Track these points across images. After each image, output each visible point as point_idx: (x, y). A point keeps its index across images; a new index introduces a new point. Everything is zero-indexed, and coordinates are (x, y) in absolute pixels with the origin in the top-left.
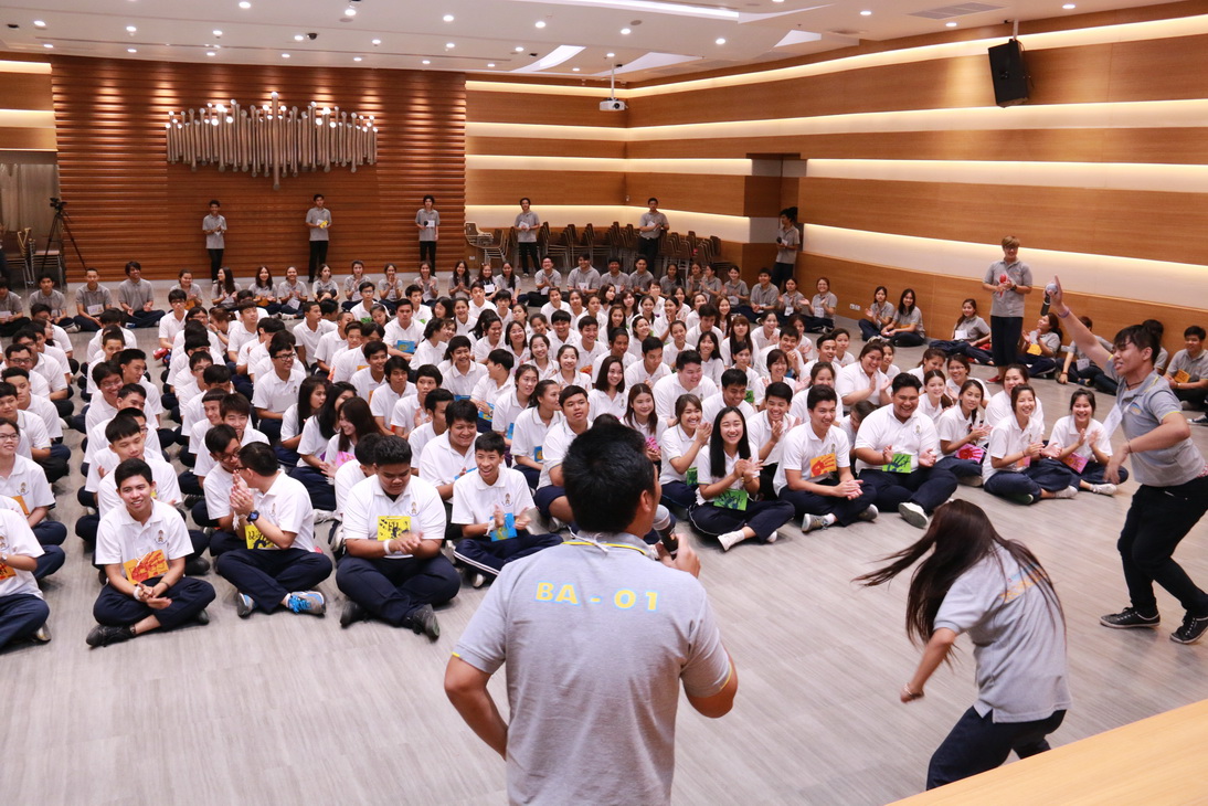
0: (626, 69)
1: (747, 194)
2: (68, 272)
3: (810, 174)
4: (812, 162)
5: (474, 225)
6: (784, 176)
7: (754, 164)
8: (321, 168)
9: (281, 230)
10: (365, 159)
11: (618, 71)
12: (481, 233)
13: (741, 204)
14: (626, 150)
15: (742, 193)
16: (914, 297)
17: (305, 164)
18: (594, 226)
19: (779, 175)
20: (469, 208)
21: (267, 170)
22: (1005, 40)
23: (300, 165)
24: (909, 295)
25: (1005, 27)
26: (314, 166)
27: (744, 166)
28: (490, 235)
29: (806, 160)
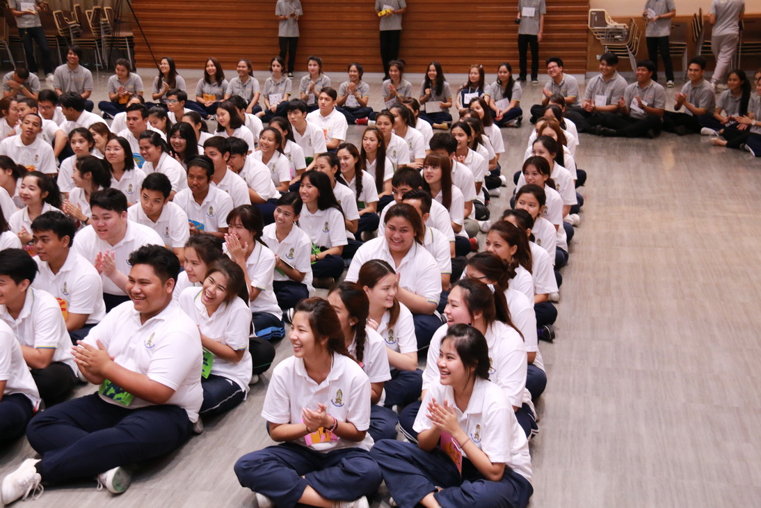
2: (137, 56)
5: (603, 13)
9: (358, 17)
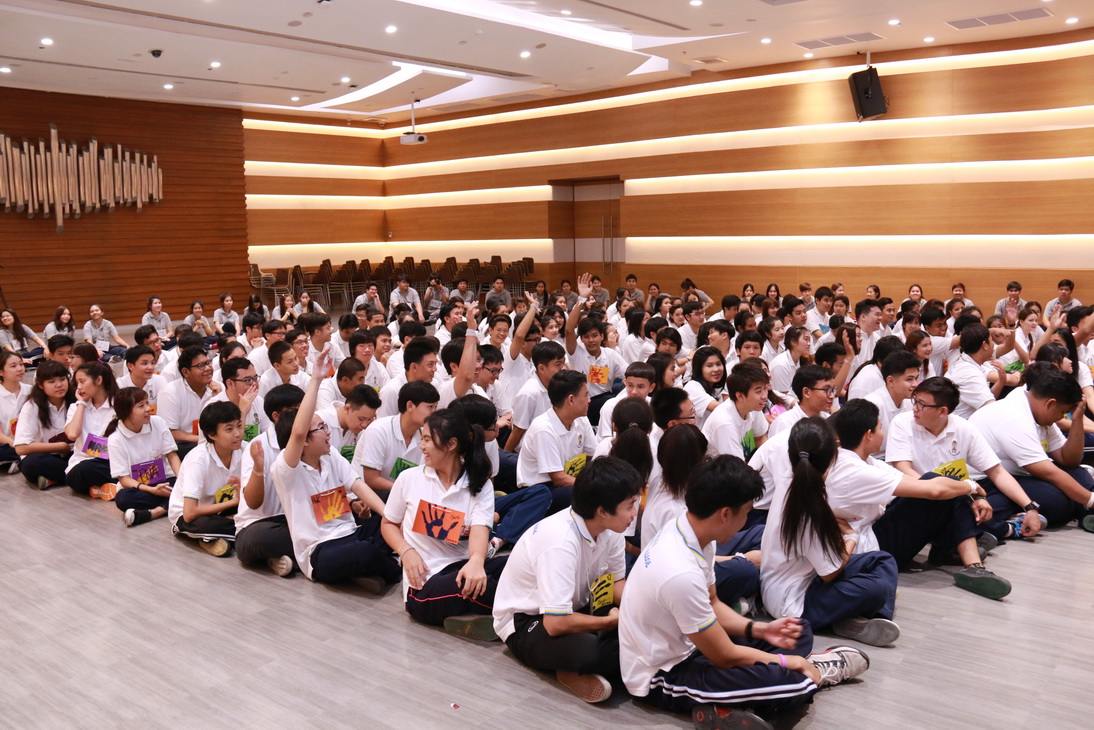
0: (424, 103)
1: (550, 218)
3: (628, 193)
4: (629, 183)
5: (256, 266)
6: (576, 200)
7: (554, 189)
8: (105, 207)
10: (151, 197)
11: (417, 105)
12: (263, 275)
13: (546, 228)
14: (384, 188)
15: (546, 216)
16: (777, 290)
17: (88, 204)
18: (371, 262)
19: (571, 199)
20: (253, 250)
21: (47, 210)
22: (863, 68)
23: (83, 206)
24: (773, 288)
25: (858, 58)
26: (98, 205)
27: (544, 192)
28: (272, 276)
29: (623, 182)
